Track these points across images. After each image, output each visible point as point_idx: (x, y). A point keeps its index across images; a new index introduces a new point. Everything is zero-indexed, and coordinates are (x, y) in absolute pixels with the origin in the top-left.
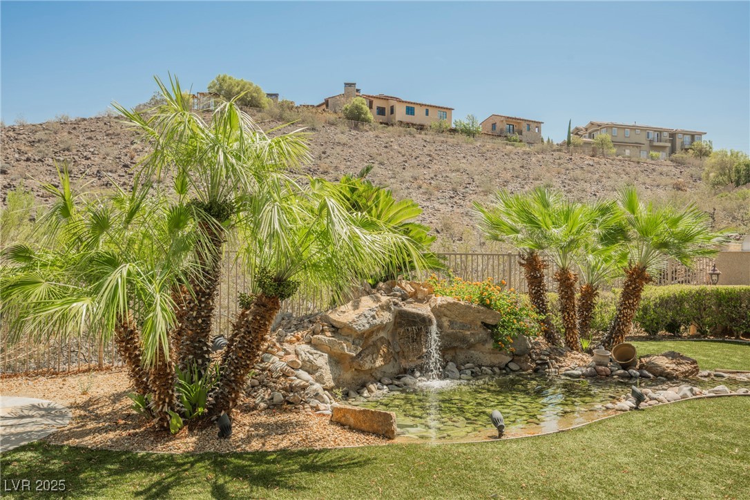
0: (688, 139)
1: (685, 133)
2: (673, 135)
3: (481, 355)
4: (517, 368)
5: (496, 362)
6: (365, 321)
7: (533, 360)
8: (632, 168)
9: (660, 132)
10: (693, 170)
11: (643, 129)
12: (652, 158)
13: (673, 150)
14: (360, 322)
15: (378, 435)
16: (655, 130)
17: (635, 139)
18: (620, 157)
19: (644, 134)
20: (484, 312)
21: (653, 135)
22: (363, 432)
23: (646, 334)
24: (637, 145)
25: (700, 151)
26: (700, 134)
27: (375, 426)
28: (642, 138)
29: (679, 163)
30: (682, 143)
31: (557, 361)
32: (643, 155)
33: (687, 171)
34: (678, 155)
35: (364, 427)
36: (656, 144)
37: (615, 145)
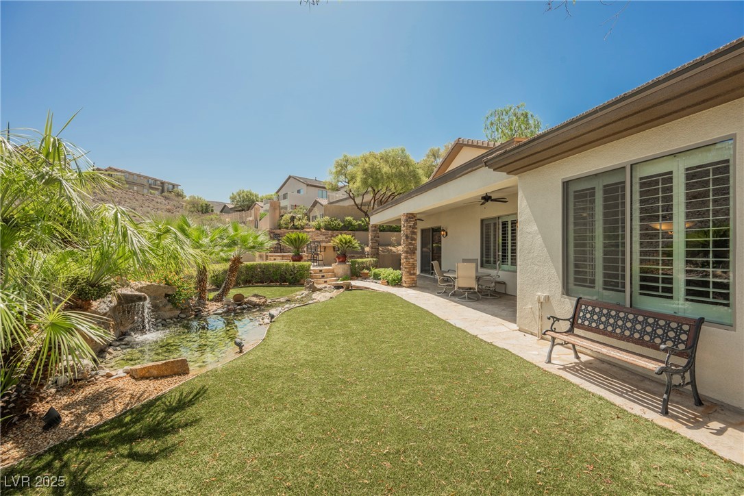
0: (171, 187)
1: (169, 184)
2: (163, 183)
3: (164, 313)
4: (185, 316)
5: (172, 315)
6: (105, 306)
7: (192, 310)
8: (139, 197)
9: (155, 181)
10: (175, 203)
11: (145, 177)
12: (151, 193)
13: (163, 191)
14: (101, 307)
15: (179, 374)
16: (152, 179)
17: (139, 181)
18: (131, 190)
19: (146, 180)
20: (168, 288)
21: (150, 181)
22: (167, 377)
23: (213, 287)
24: (142, 185)
25: (178, 194)
26: (178, 185)
27: (176, 370)
28: (145, 182)
29: (166, 198)
30: (168, 188)
31: (205, 308)
32: (145, 191)
33: (171, 203)
34: (166, 194)
35: (166, 373)
36: (153, 186)
37: (127, 183)
